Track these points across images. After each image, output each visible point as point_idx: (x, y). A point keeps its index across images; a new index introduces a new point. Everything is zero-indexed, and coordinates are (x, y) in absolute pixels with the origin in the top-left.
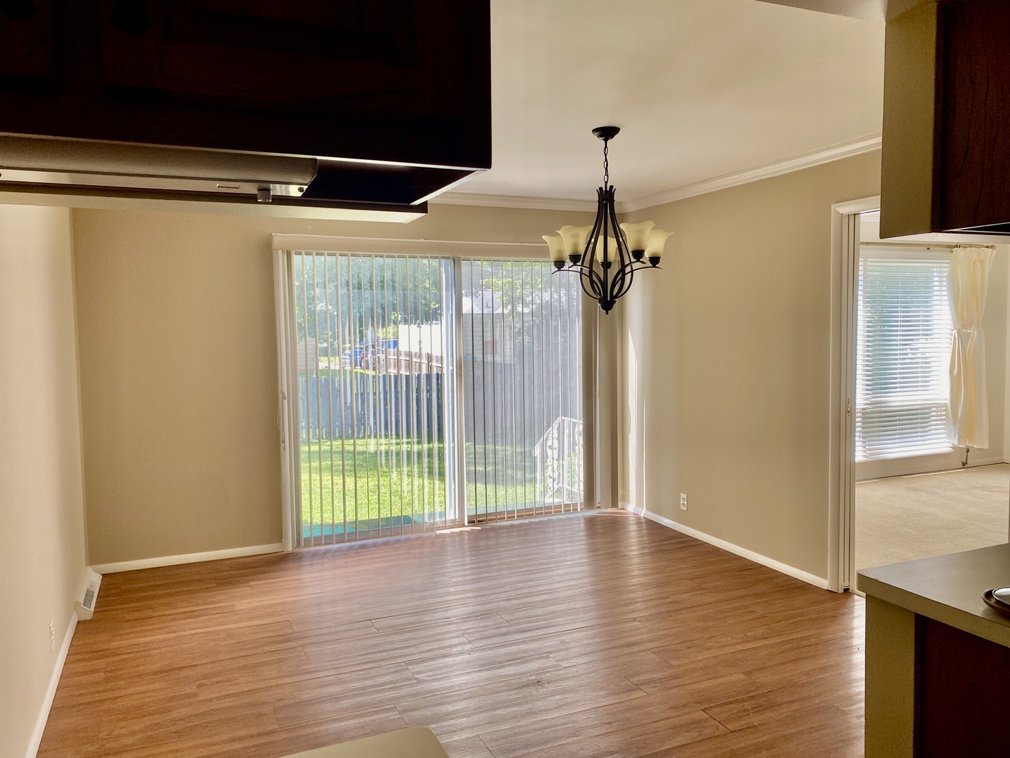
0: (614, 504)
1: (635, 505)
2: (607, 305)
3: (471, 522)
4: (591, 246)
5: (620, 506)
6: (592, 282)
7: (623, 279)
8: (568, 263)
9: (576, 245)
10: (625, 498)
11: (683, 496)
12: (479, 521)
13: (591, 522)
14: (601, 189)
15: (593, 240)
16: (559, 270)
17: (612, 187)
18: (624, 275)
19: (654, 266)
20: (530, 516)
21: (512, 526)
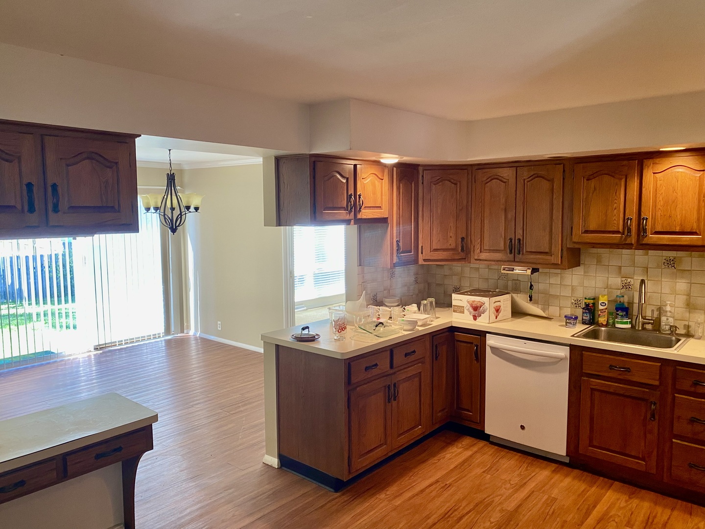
0: (182, 332)
1: (194, 330)
2: (174, 230)
3: (96, 349)
4: (164, 200)
5: (185, 331)
6: (165, 218)
7: (181, 217)
8: (152, 210)
9: (156, 203)
10: (189, 328)
11: (219, 322)
12: (100, 348)
13: (168, 342)
14: (168, 174)
15: (165, 197)
16: (148, 212)
17: (173, 173)
18: (181, 216)
19: (196, 211)
20: (133, 342)
21: (121, 349)
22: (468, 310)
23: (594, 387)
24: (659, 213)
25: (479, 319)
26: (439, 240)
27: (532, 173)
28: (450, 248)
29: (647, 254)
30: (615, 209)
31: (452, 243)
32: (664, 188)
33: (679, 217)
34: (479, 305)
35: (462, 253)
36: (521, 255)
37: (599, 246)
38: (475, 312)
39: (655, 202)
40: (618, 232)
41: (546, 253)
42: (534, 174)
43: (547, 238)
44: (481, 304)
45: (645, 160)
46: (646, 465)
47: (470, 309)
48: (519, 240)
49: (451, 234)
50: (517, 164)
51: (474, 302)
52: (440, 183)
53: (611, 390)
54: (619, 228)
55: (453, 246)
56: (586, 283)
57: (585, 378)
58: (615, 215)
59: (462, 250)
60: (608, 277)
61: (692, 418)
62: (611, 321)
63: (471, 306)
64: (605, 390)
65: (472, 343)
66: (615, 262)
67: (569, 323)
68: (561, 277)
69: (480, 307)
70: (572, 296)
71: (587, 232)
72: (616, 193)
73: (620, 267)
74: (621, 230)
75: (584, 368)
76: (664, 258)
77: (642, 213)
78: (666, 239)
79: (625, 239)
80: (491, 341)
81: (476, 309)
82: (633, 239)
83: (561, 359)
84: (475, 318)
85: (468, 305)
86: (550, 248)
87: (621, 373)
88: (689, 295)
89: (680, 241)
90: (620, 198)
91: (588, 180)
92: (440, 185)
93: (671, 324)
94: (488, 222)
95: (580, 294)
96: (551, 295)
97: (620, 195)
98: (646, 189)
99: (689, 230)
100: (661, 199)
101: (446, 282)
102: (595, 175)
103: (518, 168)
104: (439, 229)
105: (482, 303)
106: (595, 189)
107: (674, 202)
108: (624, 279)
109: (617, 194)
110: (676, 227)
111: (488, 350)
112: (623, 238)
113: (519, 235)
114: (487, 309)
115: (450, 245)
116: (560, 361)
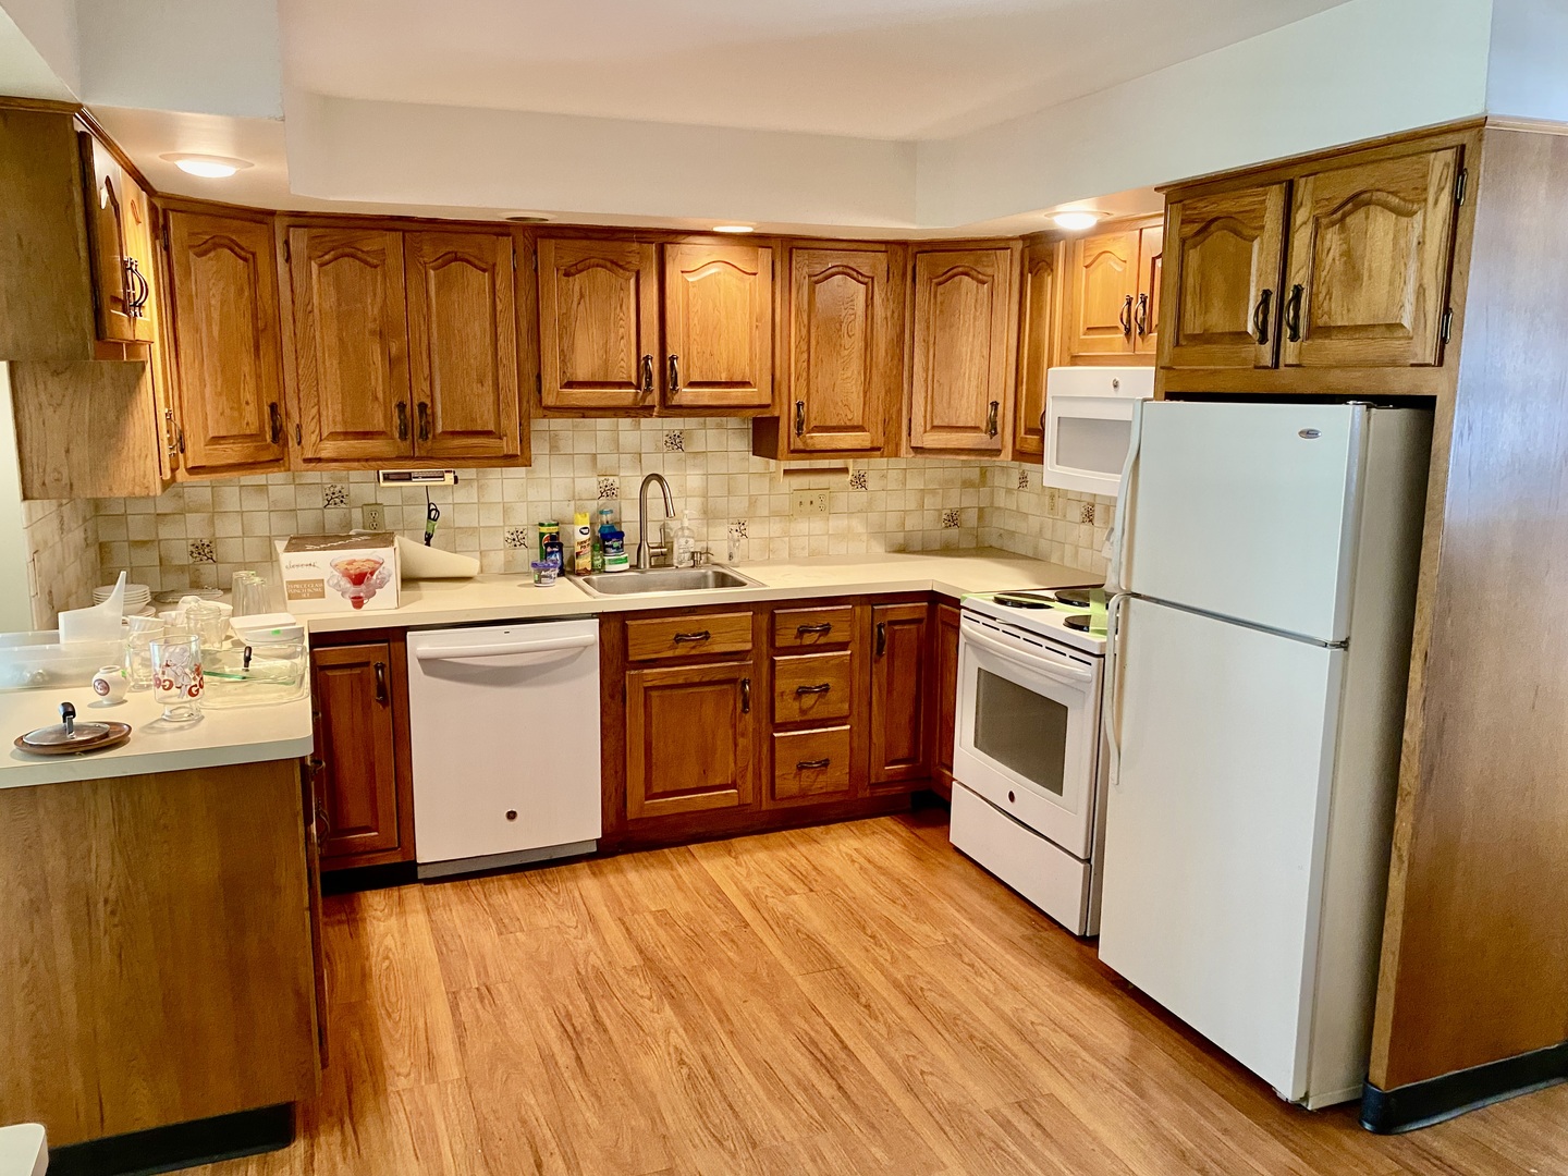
22: (337, 586)
23: (649, 684)
24: (694, 349)
25: (369, 604)
26: (222, 414)
27: (444, 250)
28: (248, 432)
29: (638, 427)
30: (622, 338)
31: (251, 418)
32: (700, 301)
33: (724, 356)
34: (366, 568)
35: (276, 446)
36: (429, 442)
37: (593, 413)
38: (358, 588)
39: (687, 325)
40: (628, 384)
41: (488, 433)
42: (449, 253)
43: (490, 399)
44: (371, 565)
45: (669, 246)
46: (738, 793)
47: (342, 583)
48: (423, 406)
49: (248, 394)
50: (407, 225)
51: (351, 563)
52: (212, 254)
53: (681, 681)
54: (630, 377)
55: (253, 429)
56: (533, 494)
57: (632, 672)
58: (622, 351)
59: (275, 438)
60: (573, 478)
61: (800, 688)
62: (598, 563)
63: (346, 574)
64: (669, 683)
65: (367, 664)
66: (585, 447)
67: (545, 577)
68: (480, 488)
69: (372, 574)
70: (505, 525)
71: (570, 384)
72: (621, 306)
73: (594, 456)
74: (634, 381)
75: (630, 652)
76: (666, 433)
77: (669, 349)
78: (706, 396)
79: (644, 399)
80: (419, 646)
81: (358, 579)
82: (654, 398)
83: (586, 647)
84: (358, 602)
85: (335, 573)
86: (498, 423)
87: (693, 644)
88: (705, 496)
89: (726, 399)
90: (629, 317)
91: (567, 274)
92: (210, 259)
93: (692, 550)
94: (335, 362)
95: (522, 519)
96: (459, 528)
97: (628, 308)
98: (673, 301)
99: (739, 380)
100: (696, 322)
101: (165, 532)
102: (580, 267)
103: (407, 235)
104: (219, 382)
105: (376, 562)
106: (582, 296)
107: (715, 328)
108: (603, 478)
109: (624, 308)
110: (720, 373)
111: (414, 669)
112: (639, 397)
113: (420, 396)
114: (390, 576)
115: (248, 424)
116: (581, 652)
